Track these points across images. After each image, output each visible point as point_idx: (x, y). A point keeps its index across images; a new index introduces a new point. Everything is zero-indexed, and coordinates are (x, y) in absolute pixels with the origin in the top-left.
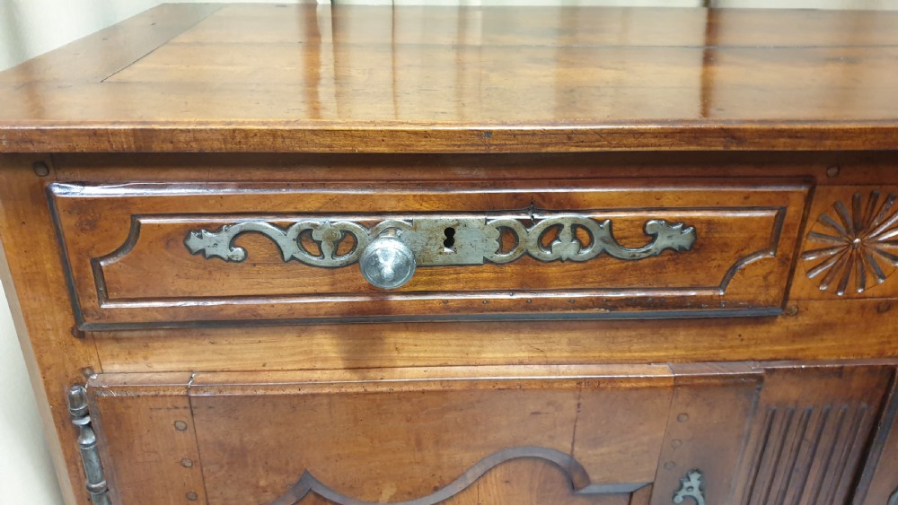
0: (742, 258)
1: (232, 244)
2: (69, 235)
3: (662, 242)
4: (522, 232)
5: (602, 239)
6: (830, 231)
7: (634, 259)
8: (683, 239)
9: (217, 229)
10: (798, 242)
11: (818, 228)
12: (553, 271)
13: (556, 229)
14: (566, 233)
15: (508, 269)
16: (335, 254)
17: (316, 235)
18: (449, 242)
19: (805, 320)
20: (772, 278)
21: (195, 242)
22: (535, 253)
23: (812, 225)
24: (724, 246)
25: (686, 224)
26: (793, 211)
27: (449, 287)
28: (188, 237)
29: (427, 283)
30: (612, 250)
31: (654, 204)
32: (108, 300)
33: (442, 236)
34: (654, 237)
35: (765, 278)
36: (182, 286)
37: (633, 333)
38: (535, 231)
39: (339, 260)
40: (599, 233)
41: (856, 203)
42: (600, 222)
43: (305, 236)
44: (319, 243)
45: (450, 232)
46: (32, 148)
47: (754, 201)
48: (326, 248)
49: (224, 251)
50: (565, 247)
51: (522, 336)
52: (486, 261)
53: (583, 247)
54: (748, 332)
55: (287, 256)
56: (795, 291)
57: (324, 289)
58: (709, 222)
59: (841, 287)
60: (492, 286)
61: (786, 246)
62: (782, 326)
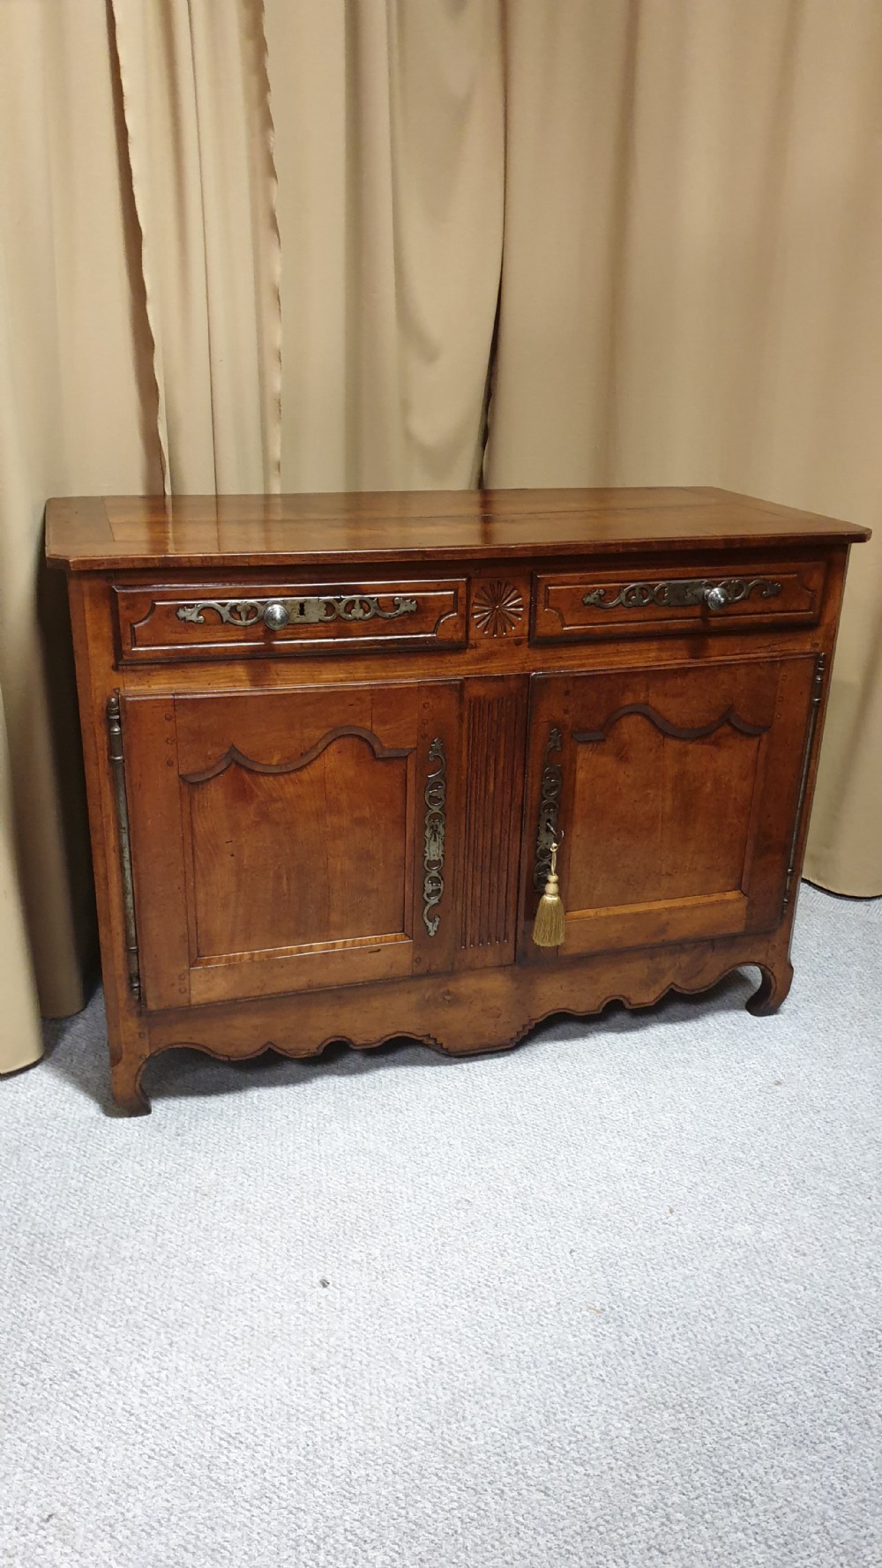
0: (441, 617)
1: (199, 615)
2: (121, 612)
3: (403, 608)
4: (336, 605)
5: (375, 608)
6: (482, 602)
7: (391, 618)
8: (412, 607)
9: (191, 606)
10: (468, 607)
11: (477, 601)
12: (354, 625)
13: (352, 602)
14: (357, 605)
15: (331, 625)
16: (247, 619)
17: (239, 609)
18: (302, 612)
19: (481, 651)
20: (458, 626)
21: (182, 613)
22: (344, 615)
23: (473, 599)
24: (433, 610)
25: (412, 599)
26: (462, 592)
27: (303, 635)
28: (178, 611)
29: (291, 634)
30: (380, 613)
31: (397, 589)
32: (136, 646)
33: (298, 607)
34: (399, 605)
35: (455, 626)
36: (173, 637)
37: (396, 661)
38: (343, 604)
39: (249, 622)
40: (373, 605)
41: (492, 587)
42: (373, 599)
43: (234, 609)
44: (239, 613)
45: (302, 605)
46: (117, 567)
47: (442, 587)
48: (243, 615)
49: (194, 617)
50: (358, 612)
51: (341, 665)
52: (320, 621)
53: (366, 612)
54: (454, 658)
55: (225, 620)
56: (471, 634)
57: (242, 638)
58: (423, 597)
59: (495, 632)
60: (324, 635)
61: (462, 609)
62: (470, 654)
